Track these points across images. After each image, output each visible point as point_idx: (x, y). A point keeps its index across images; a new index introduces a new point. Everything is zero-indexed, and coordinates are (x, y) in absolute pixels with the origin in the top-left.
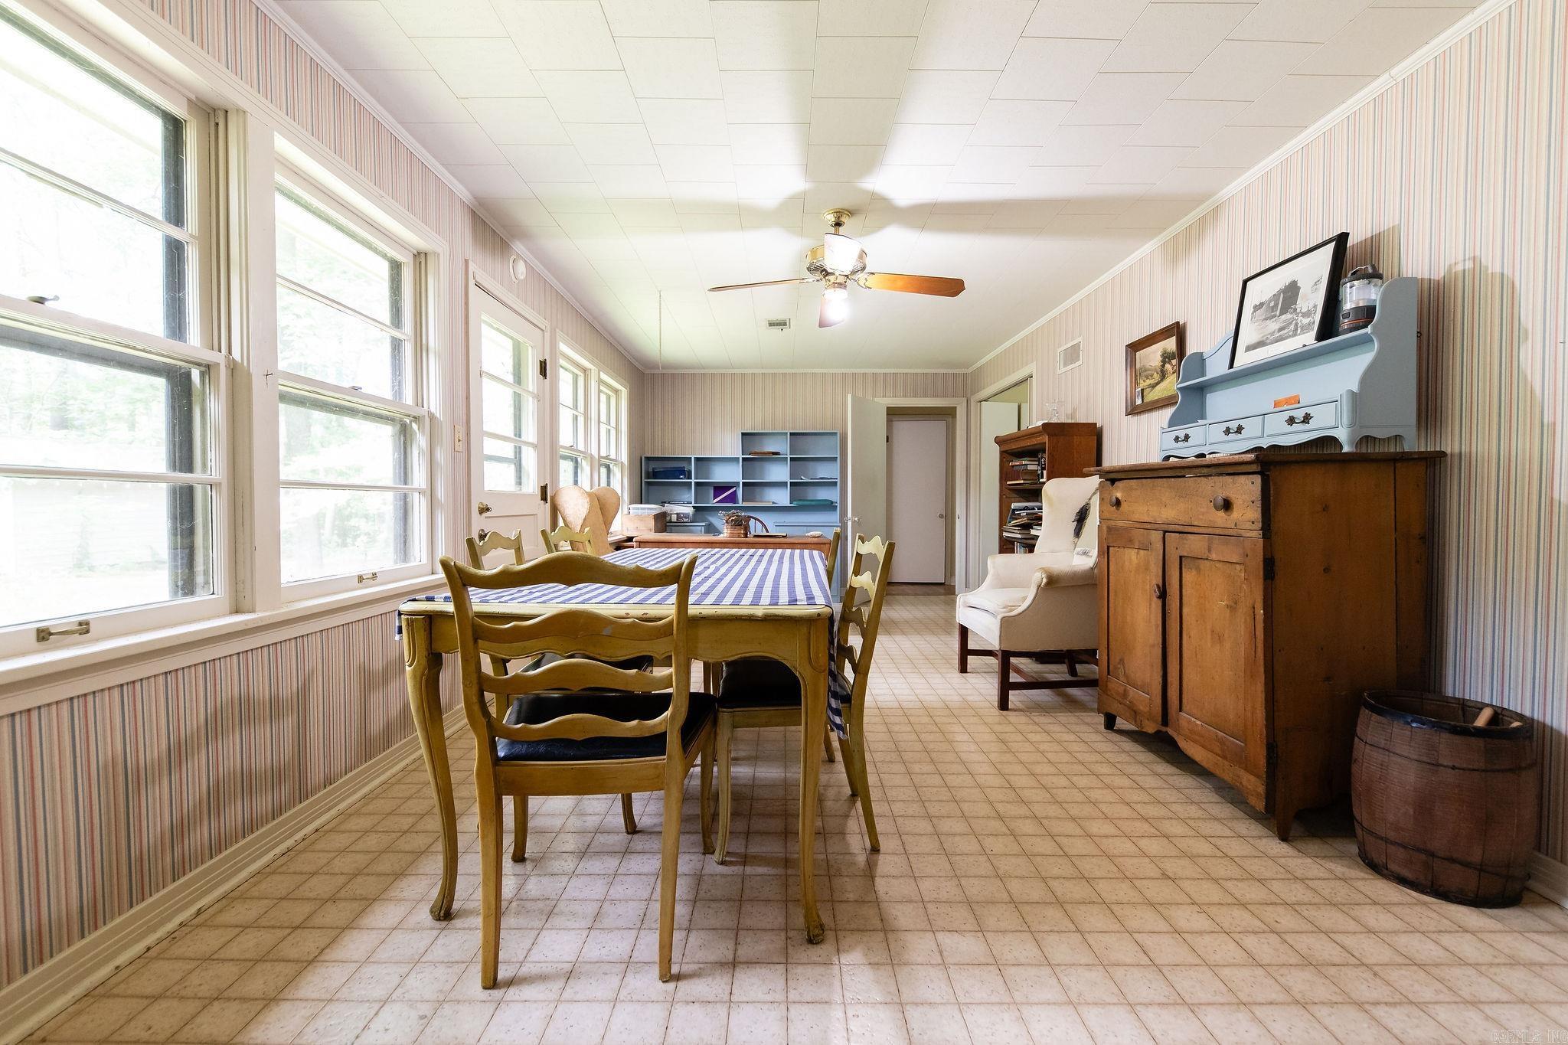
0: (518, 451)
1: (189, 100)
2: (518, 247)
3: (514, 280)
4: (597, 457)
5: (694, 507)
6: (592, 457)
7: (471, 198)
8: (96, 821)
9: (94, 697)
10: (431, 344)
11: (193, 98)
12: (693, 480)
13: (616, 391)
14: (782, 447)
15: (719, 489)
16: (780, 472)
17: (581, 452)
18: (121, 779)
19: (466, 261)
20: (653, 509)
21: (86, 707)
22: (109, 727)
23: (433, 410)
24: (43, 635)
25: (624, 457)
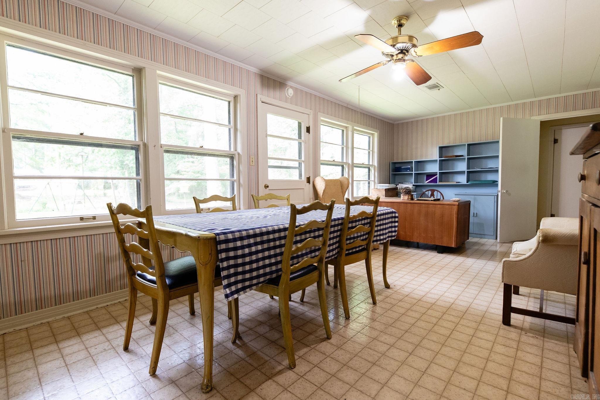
0: (300, 164)
1: (132, 69)
2: (290, 83)
3: (288, 97)
4: (351, 164)
5: (413, 185)
6: (349, 164)
7: (259, 70)
8: (95, 268)
9: (94, 236)
10: (239, 128)
11: (133, 68)
12: (413, 172)
13: (373, 134)
14: (464, 152)
15: (429, 176)
16: (462, 166)
17: (345, 163)
18: (103, 258)
19: (257, 95)
20: (387, 186)
21: (91, 238)
22: (99, 244)
23: (239, 152)
24: (82, 219)
25: (376, 164)
